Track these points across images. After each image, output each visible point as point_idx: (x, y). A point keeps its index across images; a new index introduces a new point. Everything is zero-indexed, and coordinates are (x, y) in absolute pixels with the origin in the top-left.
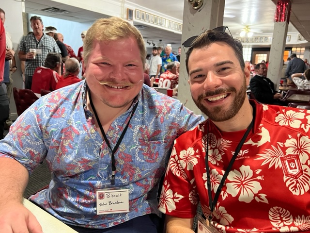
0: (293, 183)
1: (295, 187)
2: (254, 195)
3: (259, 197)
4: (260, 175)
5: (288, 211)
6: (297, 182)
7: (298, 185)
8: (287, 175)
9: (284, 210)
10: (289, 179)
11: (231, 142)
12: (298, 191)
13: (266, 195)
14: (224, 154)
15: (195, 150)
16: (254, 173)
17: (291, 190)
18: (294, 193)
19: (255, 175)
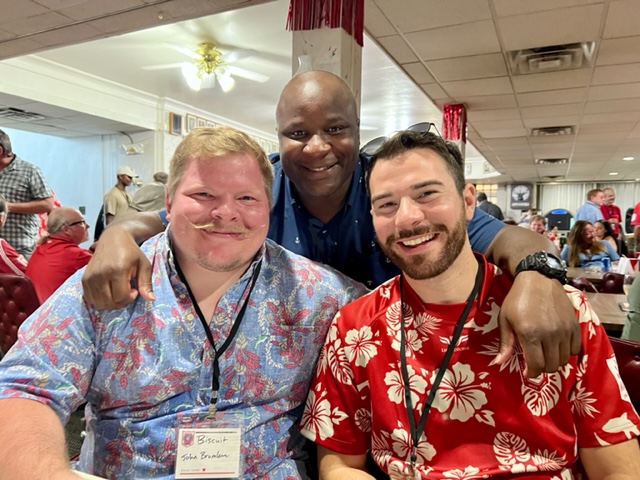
0: (534, 397)
1: (536, 403)
2: (474, 411)
3: (482, 415)
4: (485, 380)
5: (523, 441)
6: (540, 396)
7: (540, 400)
8: (527, 384)
9: (518, 439)
10: (528, 390)
11: (440, 320)
12: (539, 409)
13: (492, 413)
14: (427, 339)
15: (374, 331)
16: (477, 377)
17: (530, 407)
18: (534, 412)
19: (477, 381)
